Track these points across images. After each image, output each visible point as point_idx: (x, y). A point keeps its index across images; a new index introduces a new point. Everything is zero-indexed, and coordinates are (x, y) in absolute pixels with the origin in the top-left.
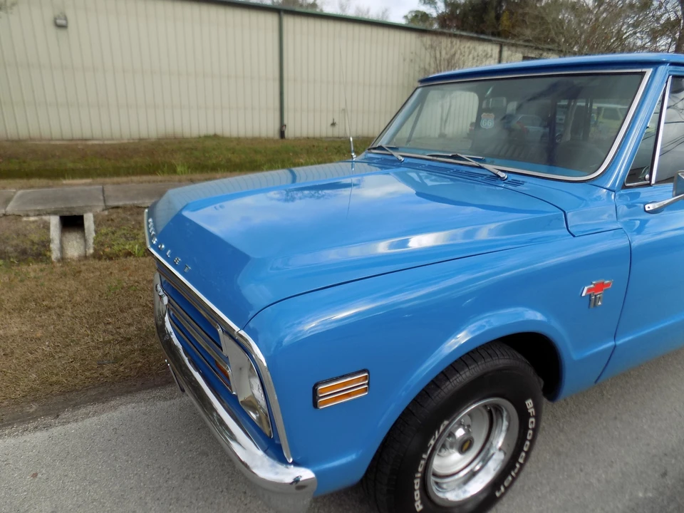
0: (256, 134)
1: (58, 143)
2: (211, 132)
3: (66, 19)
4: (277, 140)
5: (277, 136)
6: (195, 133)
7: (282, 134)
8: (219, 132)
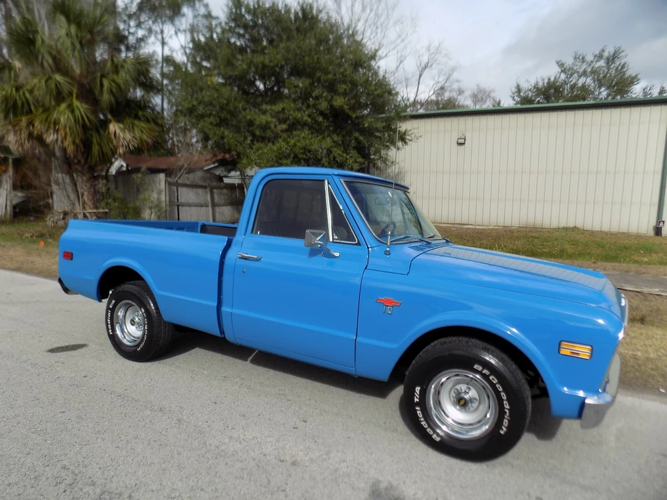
0: (624, 229)
1: (445, 225)
2: (571, 224)
3: (465, 139)
4: (650, 237)
5: (651, 233)
6: (555, 225)
7: (658, 231)
8: (579, 225)
